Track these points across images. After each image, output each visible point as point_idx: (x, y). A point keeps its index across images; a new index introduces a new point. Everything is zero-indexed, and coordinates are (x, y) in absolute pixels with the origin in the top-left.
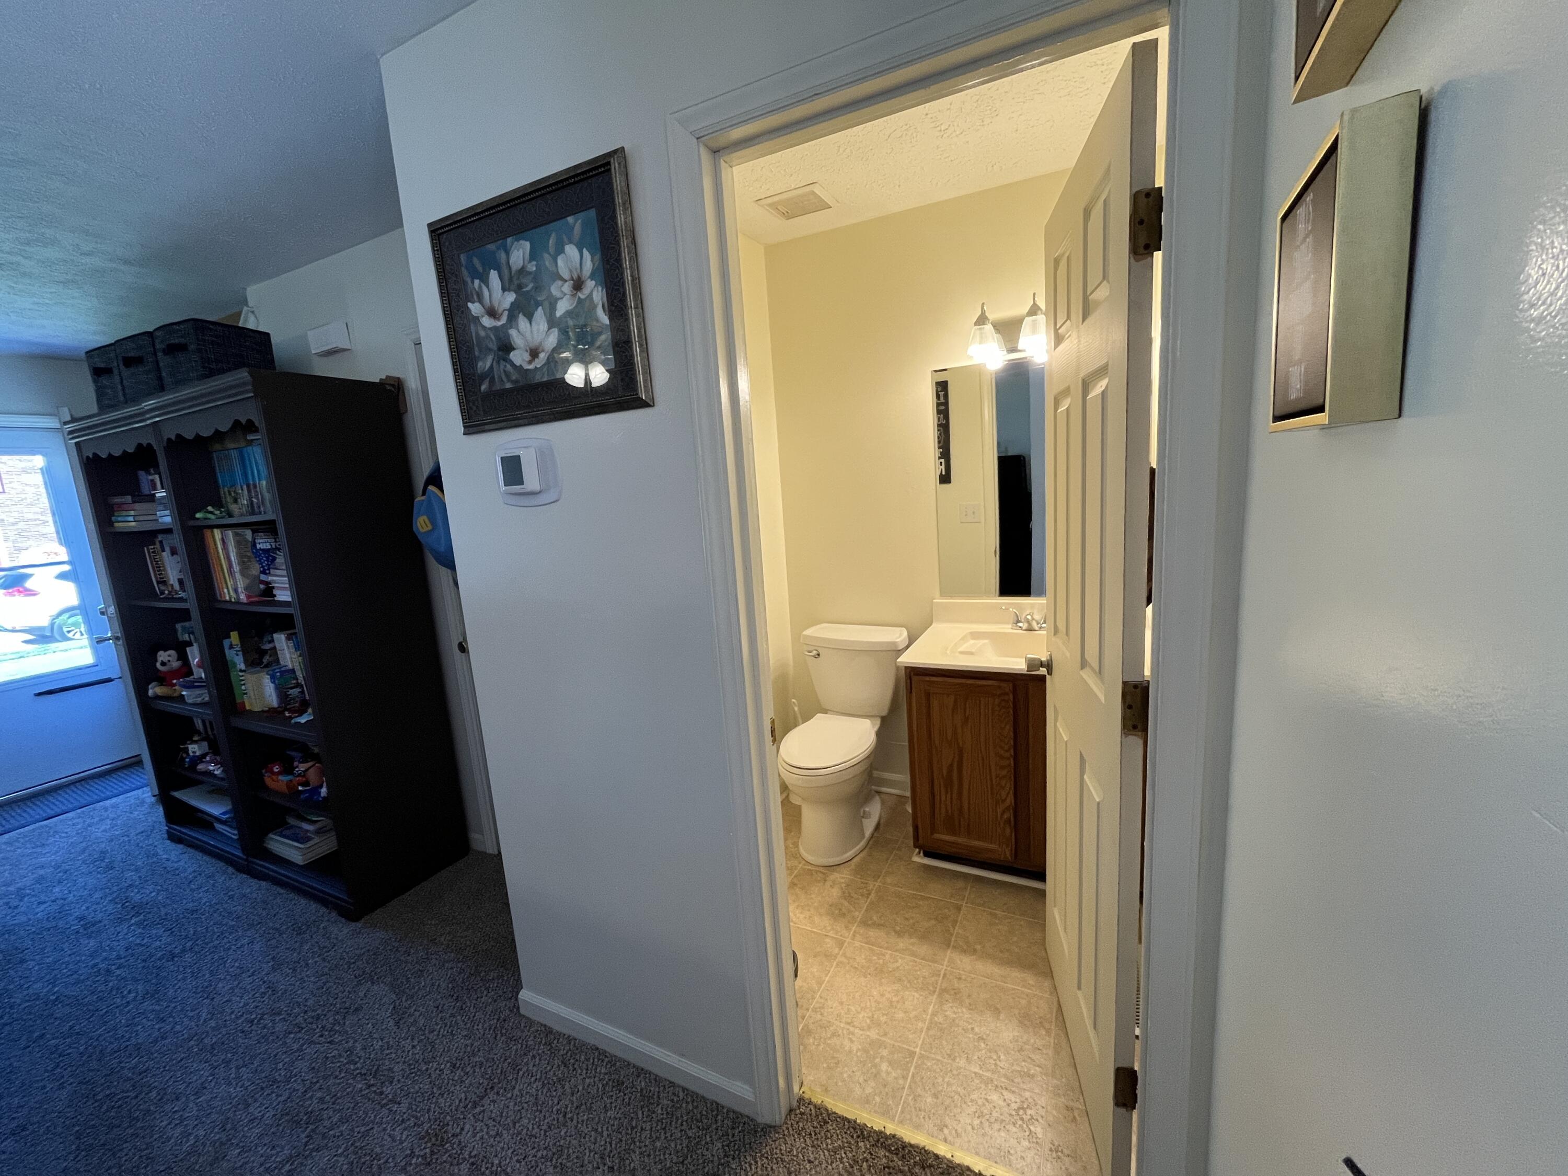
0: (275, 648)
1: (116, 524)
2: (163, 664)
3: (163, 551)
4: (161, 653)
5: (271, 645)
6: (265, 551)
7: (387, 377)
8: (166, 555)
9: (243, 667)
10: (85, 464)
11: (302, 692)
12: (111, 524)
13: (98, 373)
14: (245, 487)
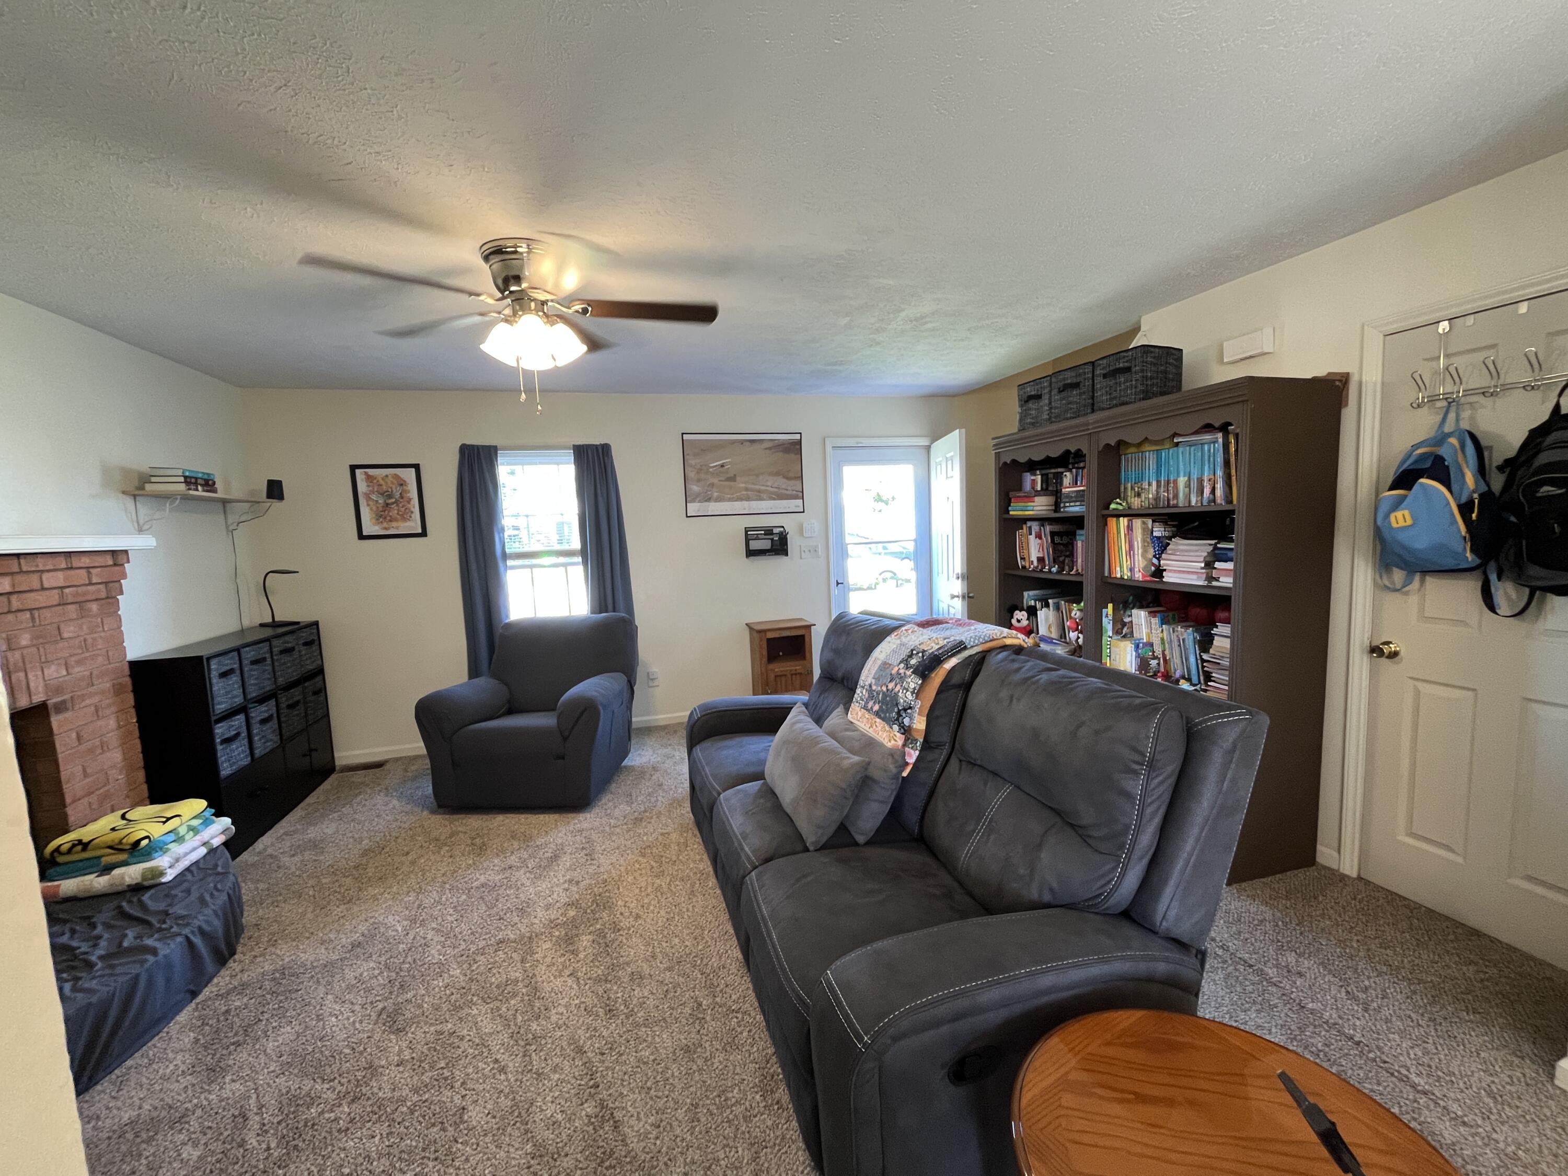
0: (1131, 622)
1: (1011, 513)
2: (1019, 621)
3: (1031, 534)
4: (1017, 612)
5: (1129, 619)
6: (1158, 538)
7: (1329, 374)
8: (1032, 538)
9: (1110, 633)
10: (1000, 469)
11: (1159, 664)
12: (1008, 512)
13: (1028, 400)
14: (1154, 484)
